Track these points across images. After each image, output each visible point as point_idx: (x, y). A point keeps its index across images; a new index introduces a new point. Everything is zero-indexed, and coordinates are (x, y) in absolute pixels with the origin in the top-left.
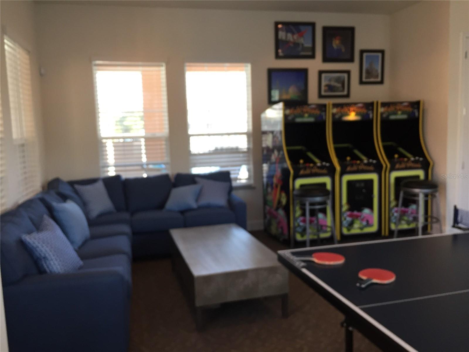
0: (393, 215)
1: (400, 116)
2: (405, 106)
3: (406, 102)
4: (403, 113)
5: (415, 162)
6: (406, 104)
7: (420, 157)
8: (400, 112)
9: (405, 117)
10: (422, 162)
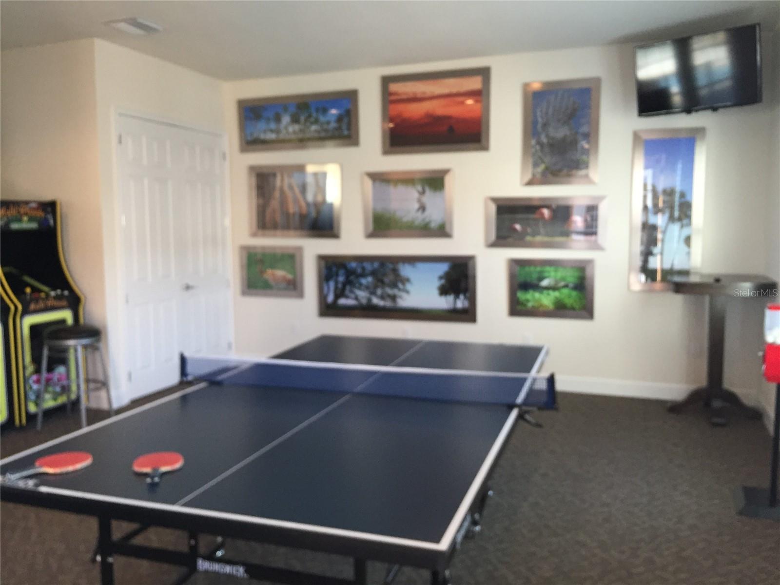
0: (31, 388)
1: (26, 224)
2: (34, 209)
3: (35, 202)
4: (31, 219)
5: (57, 298)
6: (34, 205)
7: (63, 290)
8: (25, 218)
9: (34, 226)
10: (67, 297)
